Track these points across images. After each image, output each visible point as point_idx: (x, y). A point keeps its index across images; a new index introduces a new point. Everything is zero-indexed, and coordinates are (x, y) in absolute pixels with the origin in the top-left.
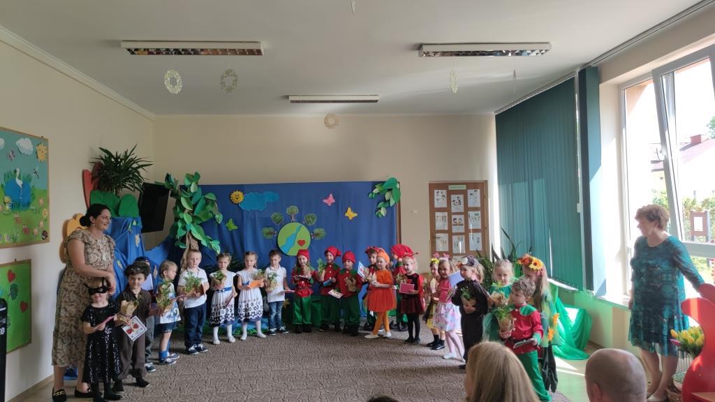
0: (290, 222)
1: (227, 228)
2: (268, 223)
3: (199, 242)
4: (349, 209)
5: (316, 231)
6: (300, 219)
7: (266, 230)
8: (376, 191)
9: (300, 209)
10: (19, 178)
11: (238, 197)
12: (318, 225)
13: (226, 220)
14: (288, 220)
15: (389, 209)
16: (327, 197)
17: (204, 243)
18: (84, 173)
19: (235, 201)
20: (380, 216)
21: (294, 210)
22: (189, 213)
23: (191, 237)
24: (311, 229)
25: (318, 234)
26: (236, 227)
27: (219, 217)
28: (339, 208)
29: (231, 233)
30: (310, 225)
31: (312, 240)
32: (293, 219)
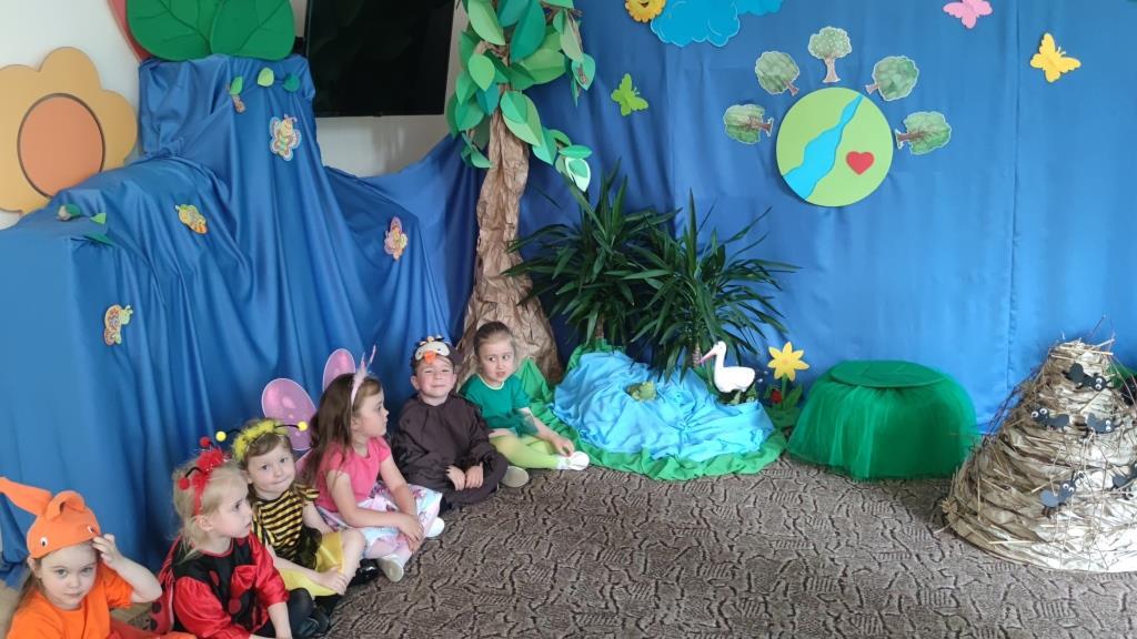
0: (820, 86)
2: (744, 88)
3: (528, 148)
4: (1048, 40)
5: (916, 121)
6: (855, 75)
7: (738, 116)
9: (858, 42)
12: (921, 101)
13: (608, 76)
14: (813, 79)
17: (543, 154)
19: (640, 14)
21: (837, 41)
22: (488, 53)
23: (502, 133)
24: (895, 114)
25: (920, 136)
27: (586, 68)
28: (1006, 37)
29: (629, 121)
30: (892, 97)
31: (898, 155)
32: (832, 76)
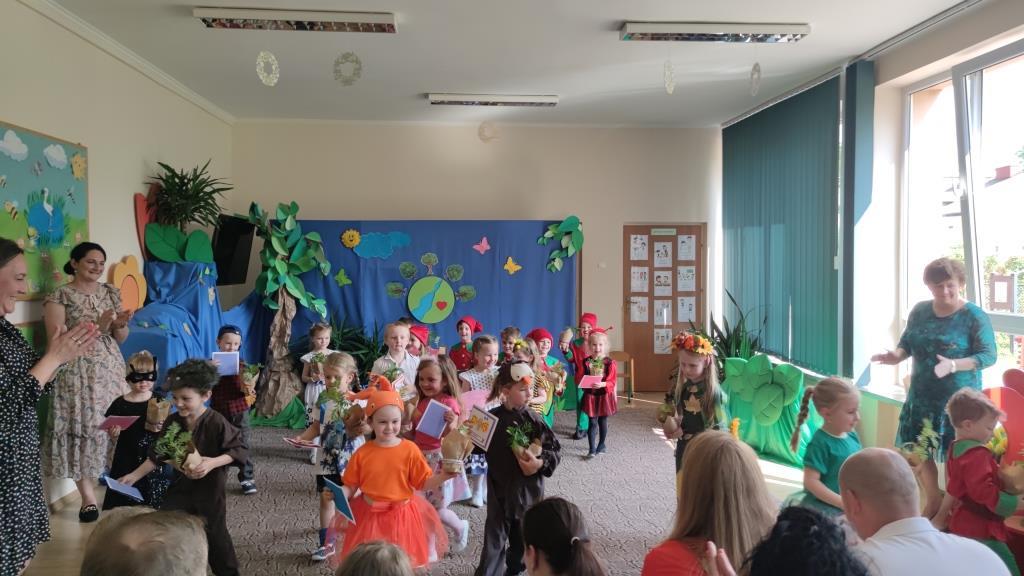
0: (426, 275)
1: (337, 282)
2: (393, 276)
3: (297, 301)
4: (510, 259)
5: (463, 289)
6: (439, 273)
7: (392, 286)
8: (548, 234)
9: (441, 259)
10: (48, 202)
11: (353, 238)
12: (466, 281)
13: (335, 271)
14: (422, 273)
15: (567, 261)
16: (478, 242)
17: (304, 302)
18: (136, 197)
19: (349, 244)
20: (554, 271)
21: (432, 258)
22: (282, 259)
23: (285, 294)
24: (455, 287)
25: (465, 294)
26: (349, 282)
27: (326, 267)
28: (495, 258)
29: (342, 289)
30: (454, 280)
31: (456, 302)
32: (430, 271)
